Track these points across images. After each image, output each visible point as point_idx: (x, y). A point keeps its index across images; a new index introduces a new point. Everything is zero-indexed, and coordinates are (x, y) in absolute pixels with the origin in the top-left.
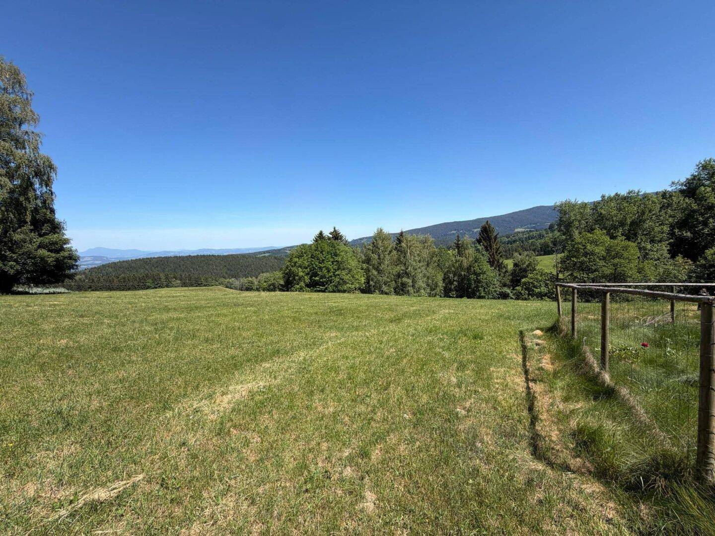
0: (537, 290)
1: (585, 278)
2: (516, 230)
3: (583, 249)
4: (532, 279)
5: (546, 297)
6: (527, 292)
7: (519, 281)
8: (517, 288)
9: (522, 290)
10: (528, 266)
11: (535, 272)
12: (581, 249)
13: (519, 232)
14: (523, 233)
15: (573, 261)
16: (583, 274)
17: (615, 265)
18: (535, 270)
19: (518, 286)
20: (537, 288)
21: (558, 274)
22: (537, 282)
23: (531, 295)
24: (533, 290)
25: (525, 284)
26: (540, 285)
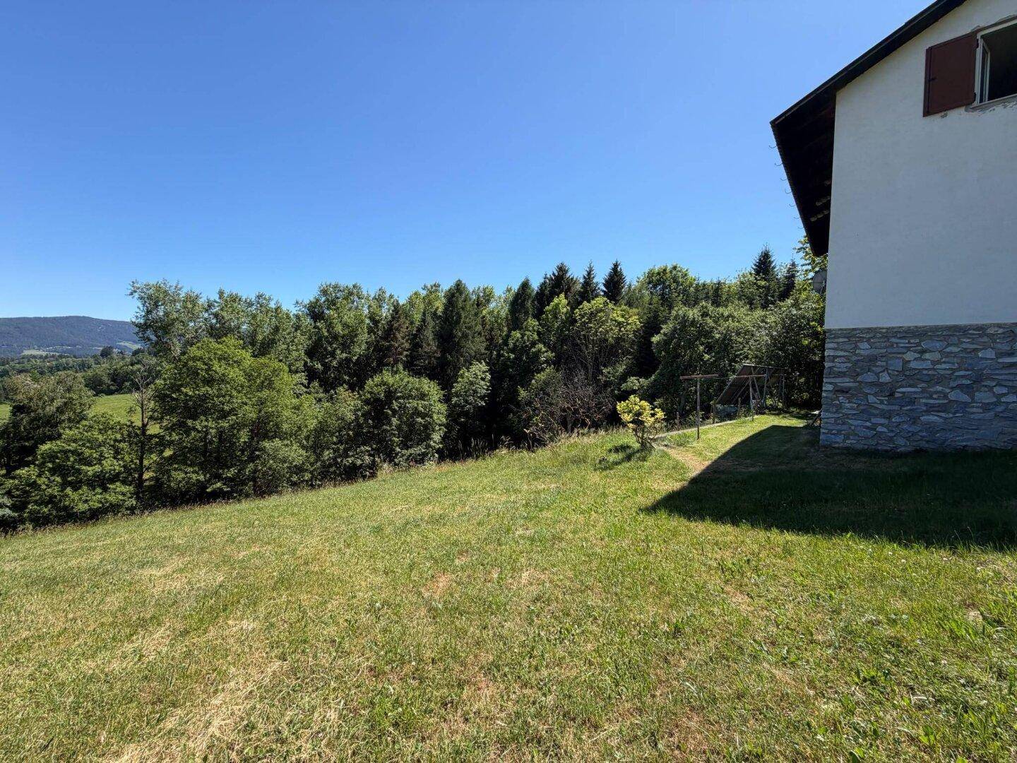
0: (90, 470)
1: (212, 428)
2: (27, 353)
3: (207, 371)
4: (75, 441)
5: (118, 484)
6: (58, 479)
7: (32, 451)
8: (22, 472)
9: (39, 476)
10: (60, 410)
11: (84, 422)
12: (202, 370)
13: (34, 357)
14: (44, 358)
15: (186, 395)
16: (207, 420)
17: (262, 402)
18: (84, 418)
19: (28, 464)
20: (90, 464)
21: (144, 426)
22: (91, 448)
23: (70, 484)
24: (79, 471)
25: (52, 456)
26: (101, 455)
